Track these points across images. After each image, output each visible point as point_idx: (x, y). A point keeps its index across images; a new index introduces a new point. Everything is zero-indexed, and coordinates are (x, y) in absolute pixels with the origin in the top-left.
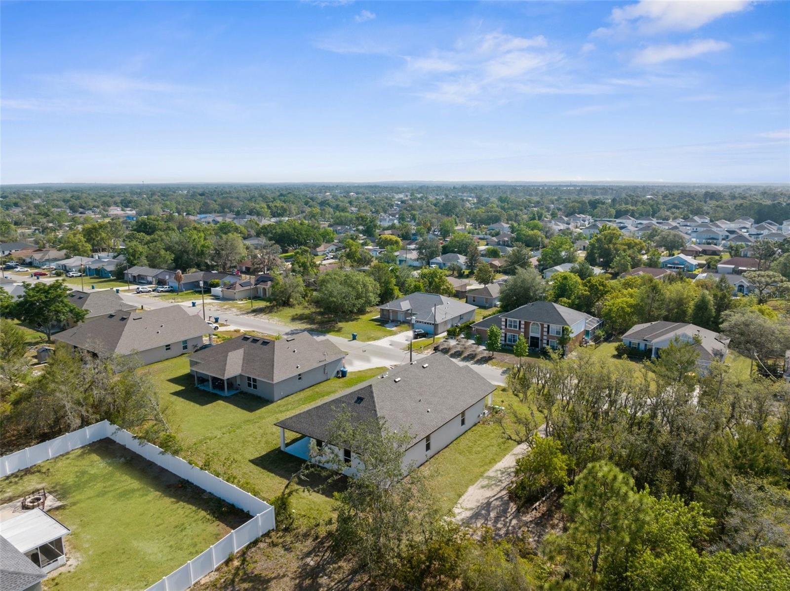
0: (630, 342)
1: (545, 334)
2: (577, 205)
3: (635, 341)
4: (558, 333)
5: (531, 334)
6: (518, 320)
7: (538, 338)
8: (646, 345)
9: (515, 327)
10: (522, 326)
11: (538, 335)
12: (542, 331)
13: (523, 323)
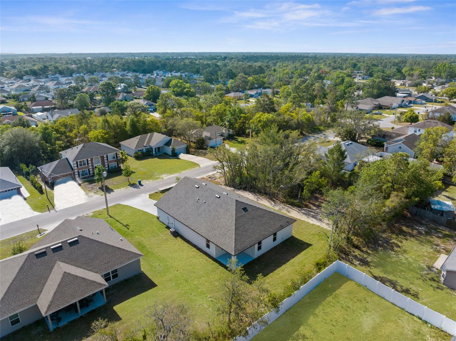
0: (139, 151)
1: (106, 161)
4: (114, 158)
5: (95, 165)
8: (146, 149)
10: (90, 162)
11: (100, 164)
12: (103, 160)
13: (89, 159)
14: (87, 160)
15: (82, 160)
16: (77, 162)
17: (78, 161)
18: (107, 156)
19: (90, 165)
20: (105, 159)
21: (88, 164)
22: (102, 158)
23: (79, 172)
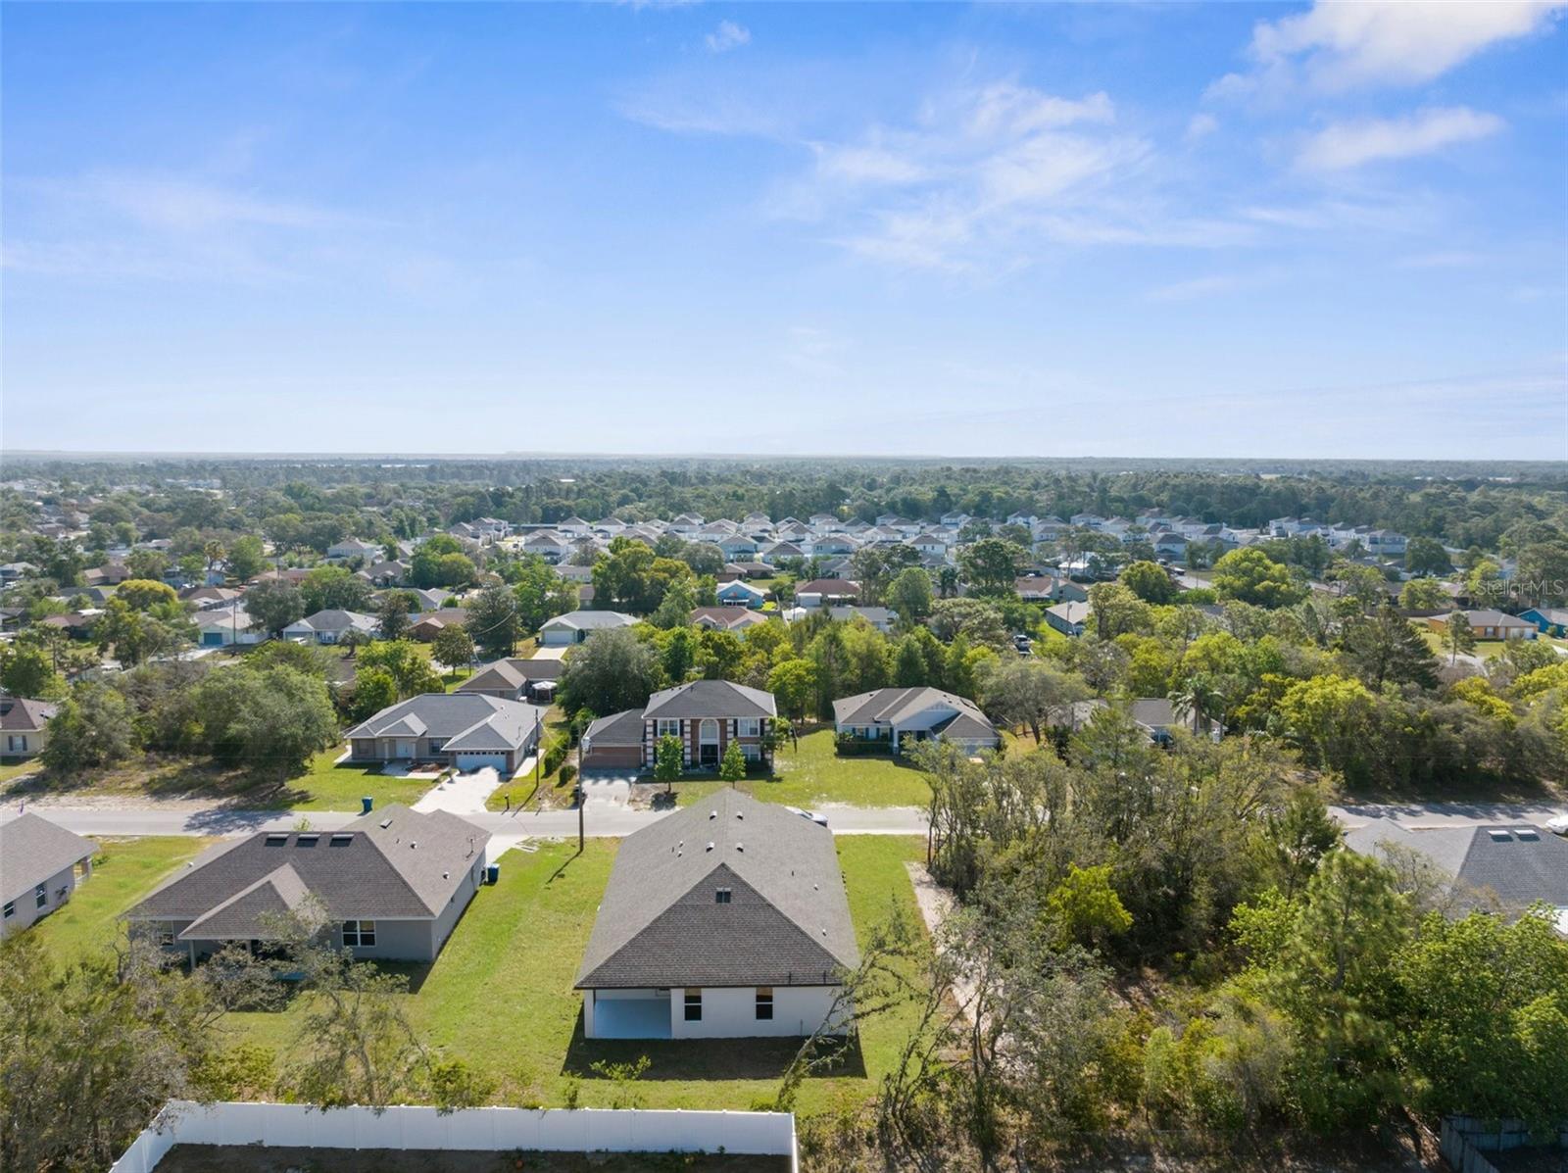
0: (854, 730)
1: (730, 736)
2: (471, 499)
3: (861, 726)
4: (753, 731)
5: (702, 741)
6: (678, 719)
7: (714, 747)
8: (878, 729)
9: (673, 732)
10: (687, 729)
11: (716, 741)
12: (724, 732)
13: (688, 722)
14: (682, 721)
15: (669, 719)
16: (655, 721)
17: (659, 720)
18: (736, 722)
19: (687, 736)
20: (730, 729)
21: (682, 734)
22: (723, 723)
23: (655, 749)
